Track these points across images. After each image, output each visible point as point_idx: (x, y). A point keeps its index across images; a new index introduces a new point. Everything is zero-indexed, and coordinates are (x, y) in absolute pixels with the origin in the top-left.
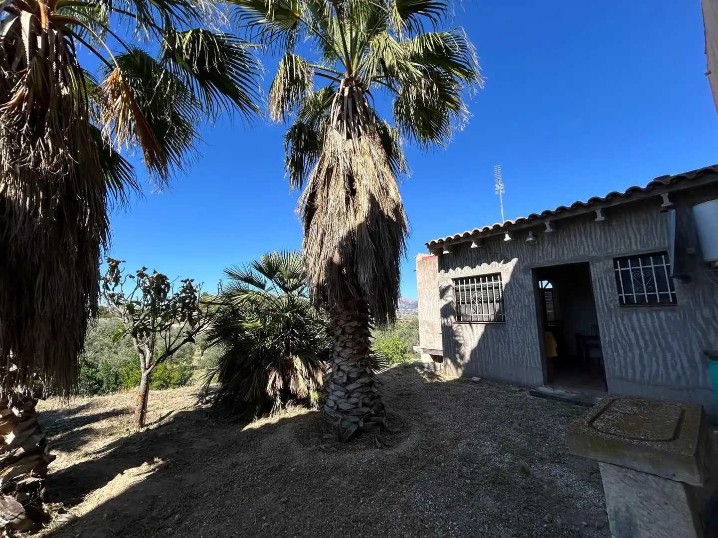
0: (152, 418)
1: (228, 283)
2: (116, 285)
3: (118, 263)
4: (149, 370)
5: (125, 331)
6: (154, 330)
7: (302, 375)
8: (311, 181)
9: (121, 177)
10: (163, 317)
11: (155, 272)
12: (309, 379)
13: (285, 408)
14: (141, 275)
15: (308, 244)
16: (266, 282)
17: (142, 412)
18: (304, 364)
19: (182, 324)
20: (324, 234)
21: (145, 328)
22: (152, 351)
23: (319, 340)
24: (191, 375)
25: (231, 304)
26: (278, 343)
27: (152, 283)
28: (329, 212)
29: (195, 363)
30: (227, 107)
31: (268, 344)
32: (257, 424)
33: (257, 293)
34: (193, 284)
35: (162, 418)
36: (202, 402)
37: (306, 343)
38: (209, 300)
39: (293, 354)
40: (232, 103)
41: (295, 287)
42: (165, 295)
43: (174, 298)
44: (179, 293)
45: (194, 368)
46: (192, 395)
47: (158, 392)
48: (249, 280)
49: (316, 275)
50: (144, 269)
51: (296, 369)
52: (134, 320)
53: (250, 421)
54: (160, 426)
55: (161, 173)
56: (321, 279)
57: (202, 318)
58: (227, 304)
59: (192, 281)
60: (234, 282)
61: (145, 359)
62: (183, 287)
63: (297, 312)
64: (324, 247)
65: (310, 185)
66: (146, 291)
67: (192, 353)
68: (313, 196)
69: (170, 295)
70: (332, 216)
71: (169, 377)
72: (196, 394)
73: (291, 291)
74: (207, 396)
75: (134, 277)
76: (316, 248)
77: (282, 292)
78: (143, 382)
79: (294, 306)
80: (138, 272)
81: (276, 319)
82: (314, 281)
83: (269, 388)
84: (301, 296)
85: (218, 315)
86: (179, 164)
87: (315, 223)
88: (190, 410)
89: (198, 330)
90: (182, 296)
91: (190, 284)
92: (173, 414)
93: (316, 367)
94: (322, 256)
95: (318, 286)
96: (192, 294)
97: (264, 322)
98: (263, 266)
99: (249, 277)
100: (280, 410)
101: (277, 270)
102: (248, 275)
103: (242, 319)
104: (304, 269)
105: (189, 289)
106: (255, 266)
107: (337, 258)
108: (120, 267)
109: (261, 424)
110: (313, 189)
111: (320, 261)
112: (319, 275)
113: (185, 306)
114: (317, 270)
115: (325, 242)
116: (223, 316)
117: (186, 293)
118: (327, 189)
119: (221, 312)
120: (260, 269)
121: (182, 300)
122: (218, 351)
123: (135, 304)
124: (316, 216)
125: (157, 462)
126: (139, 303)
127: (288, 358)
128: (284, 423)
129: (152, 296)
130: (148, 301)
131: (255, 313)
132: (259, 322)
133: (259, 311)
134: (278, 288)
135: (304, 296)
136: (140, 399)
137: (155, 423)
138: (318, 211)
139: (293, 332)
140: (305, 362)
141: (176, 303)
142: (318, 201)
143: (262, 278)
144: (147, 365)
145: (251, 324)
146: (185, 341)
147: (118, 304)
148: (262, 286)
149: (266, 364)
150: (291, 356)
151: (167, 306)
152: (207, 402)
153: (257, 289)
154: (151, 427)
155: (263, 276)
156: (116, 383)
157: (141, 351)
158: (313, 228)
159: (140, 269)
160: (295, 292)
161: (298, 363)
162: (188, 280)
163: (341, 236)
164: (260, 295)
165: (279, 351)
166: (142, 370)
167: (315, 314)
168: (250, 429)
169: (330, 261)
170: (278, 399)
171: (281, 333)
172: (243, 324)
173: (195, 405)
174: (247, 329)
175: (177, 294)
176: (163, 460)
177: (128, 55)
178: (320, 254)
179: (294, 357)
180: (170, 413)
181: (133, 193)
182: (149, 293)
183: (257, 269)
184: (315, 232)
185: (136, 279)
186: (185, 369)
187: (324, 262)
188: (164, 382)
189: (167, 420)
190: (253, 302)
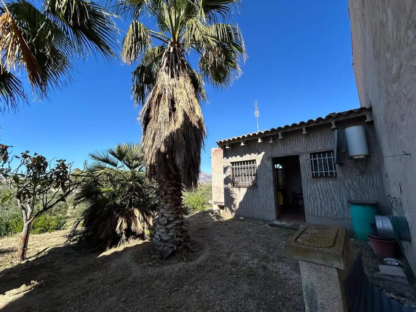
0: (31, 254)
1: (92, 163)
2: (4, 163)
3: (7, 147)
4: (30, 221)
5: (11, 194)
6: (34, 194)
7: (140, 220)
8: (148, 101)
9: (11, 88)
10: (42, 185)
11: (36, 154)
12: (144, 222)
13: (128, 241)
14: (25, 156)
15: (145, 140)
16: (118, 162)
17: (24, 250)
18: (141, 214)
19: (57, 190)
20: (155, 134)
21: (28, 192)
22: (32, 208)
23: (151, 198)
24: (65, 223)
25: (93, 176)
26: (124, 200)
27: (34, 162)
28: (159, 120)
29: (68, 214)
30: (93, 51)
31: (118, 202)
32: (108, 252)
33: (111, 169)
34: (65, 163)
35: (39, 253)
36: (70, 241)
37: (143, 200)
38: (78, 173)
39: (134, 208)
40: (96, 47)
41: (137, 166)
42: (44, 170)
43: (51, 172)
44: (55, 169)
45: (67, 217)
46: (63, 236)
47: (38, 235)
48: (106, 161)
49: (149, 159)
50: (27, 152)
51: (136, 217)
52: (18, 187)
53: (104, 250)
54: (37, 259)
55: (41, 88)
56: (152, 161)
57: (72, 185)
58: (90, 176)
59: (65, 161)
60: (96, 162)
61: (26, 213)
62: (58, 165)
63: (137, 181)
64: (155, 141)
65: (147, 103)
66: (29, 167)
67: (67, 207)
68: (149, 111)
69: (48, 170)
70: (160, 122)
71: (48, 225)
72: (66, 235)
73: (134, 168)
74: (74, 236)
75: (19, 158)
76: (150, 142)
77: (127, 169)
78: (25, 229)
80: (22, 154)
81: (123, 186)
82: (148, 162)
83: (117, 228)
84: (140, 171)
85: (84, 183)
86: (56, 83)
87: (150, 127)
88: (61, 246)
89: (68, 193)
90: (57, 170)
91: (63, 163)
92: (48, 250)
93: (148, 215)
94: (154, 147)
95: (150, 165)
96: (65, 169)
97: (115, 187)
98: (116, 152)
99: (106, 159)
100: (125, 243)
101: (125, 155)
102: (105, 157)
103: (100, 186)
104: (142, 154)
105: (63, 166)
106: (110, 152)
107: (163, 149)
108: (8, 150)
109: (111, 252)
110: (150, 105)
111: (152, 150)
112: (151, 159)
113: (59, 176)
114: (150, 155)
115: (156, 139)
116: (87, 184)
117: (59, 168)
118: (158, 106)
119: (86, 181)
120: (113, 154)
121: (57, 174)
122: (84, 206)
123: (19, 176)
124: (150, 123)
125: (33, 284)
126: (23, 176)
127: (131, 210)
128: (127, 251)
129: (33, 170)
130: (30, 174)
131: (109, 182)
132: (112, 188)
133: (112, 181)
134: (125, 166)
135: (142, 171)
136: (22, 241)
137: (34, 256)
138: (152, 120)
139: (134, 194)
140: (142, 212)
141: (51, 176)
142: (152, 113)
143: (115, 160)
144: (28, 218)
145: (106, 189)
146: (58, 201)
147: (5, 176)
148: (116, 165)
149: (117, 214)
150: (133, 208)
151: (46, 178)
152: (74, 240)
153: (111, 167)
154: (30, 260)
155: (116, 158)
156: (6, 230)
157: (23, 208)
158: (149, 130)
159: (24, 152)
160: (137, 169)
161: (137, 212)
162: (61, 160)
163: (165, 135)
164: (113, 170)
165: (125, 205)
166: (24, 221)
167: (148, 183)
168: (103, 256)
169: (158, 151)
170: (124, 236)
171: (126, 195)
172: (101, 189)
173: (65, 243)
174: (104, 192)
175: (53, 170)
176: (38, 282)
177: (18, 4)
178: (153, 146)
179: (135, 209)
180: (46, 249)
181: (20, 99)
182: (31, 168)
183: (111, 154)
184: (149, 132)
185: (21, 159)
186: (61, 219)
187: (155, 151)
188: (45, 228)
189: (43, 254)
190: (108, 175)
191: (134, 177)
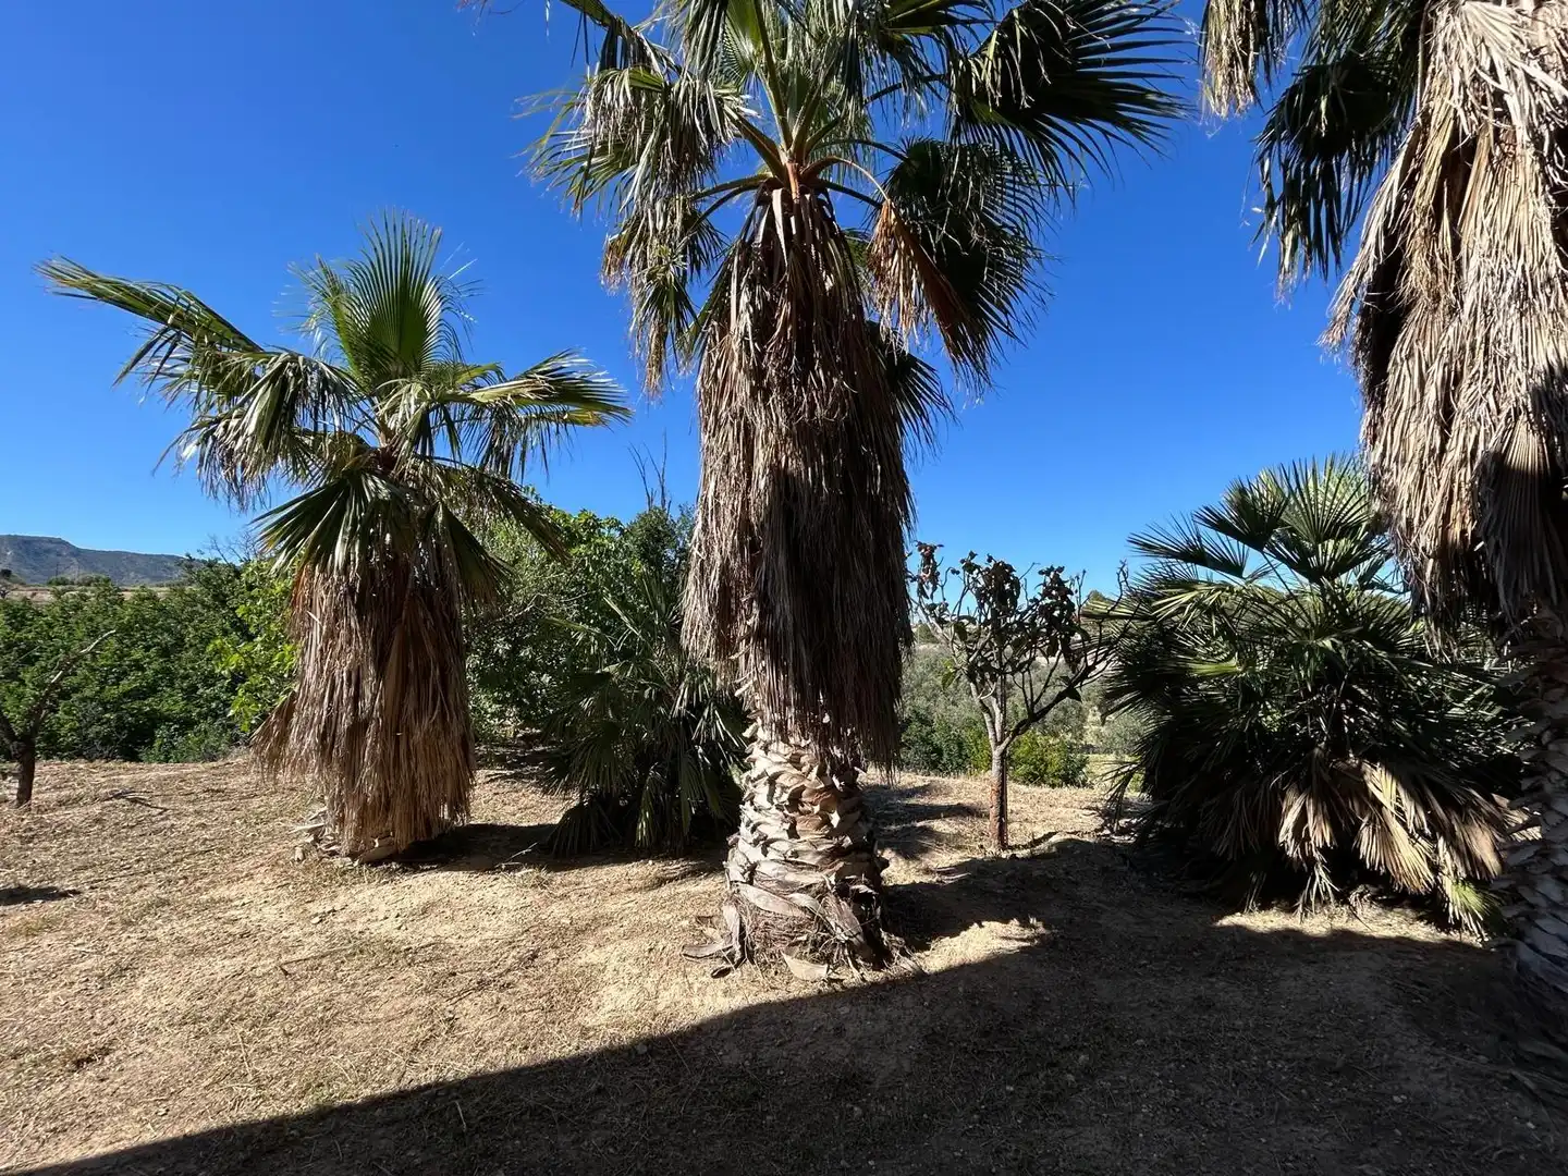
0: (1018, 834)
1: (1143, 569)
2: (934, 589)
3: (933, 549)
4: (1004, 744)
5: (957, 669)
6: (1002, 672)
7: (1404, 825)
8: (1377, 224)
9: (920, 396)
10: (1016, 645)
11: (990, 559)
12: (1433, 840)
13: (1346, 902)
14: (970, 567)
15: (1384, 431)
16: (1244, 557)
17: (1000, 821)
18: (1411, 795)
19: (1053, 660)
20: (1452, 383)
21: (987, 667)
22: (1003, 709)
23: (1458, 722)
24: (1084, 763)
25: (1154, 618)
26: (1301, 719)
27: (988, 583)
28: (1468, 301)
29: (1090, 739)
31: (1271, 719)
32: (1263, 921)
33: (1222, 587)
34: (1063, 576)
35: (1037, 842)
36: (1111, 829)
37: (1409, 728)
38: (1102, 608)
39: (1361, 757)
41: (1346, 563)
42: (1014, 603)
43: (1030, 608)
44: (1039, 598)
45: (1088, 748)
46: (1089, 808)
47: (1023, 788)
48: (1196, 555)
49: (1431, 520)
50: (972, 555)
51: (1380, 805)
52: (968, 651)
53: (1239, 907)
54: (1033, 858)
55: (975, 364)
56: (1456, 530)
57: (1090, 648)
58: (1145, 618)
59: (1061, 570)
60: (1157, 565)
61: (993, 723)
62: (1044, 584)
63: (1360, 636)
64: (1458, 422)
65: (1371, 240)
66: (981, 596)
67: (1081, 716)
68: (1391, 269)
69: (1022, 603)
70: (1486, 309)
71: (1042, 759)
72: (1097, 809)
73: (1332, 575)
74: (1121, 817)
75: (958, 573)
76: (1423, 434)
77: (1295, 581)
78: (996, 767)
79: (1348, 620)
80: (963, 561)
81: (1289, 655)
82: (1426, 539)
83: (1285, 834)
84: (1372, 586)
85: (1126, 641)
87: (1410, 356)
88: (1086, 838)
89: (1084, 676)
90: (1044, 603)
91: (1057, 576)
92: (1054, 839)
93: (1464, 811)
94: (1454, 455)
95: (1446, 554)
96: (1064, 598)
97: (1249, 662)
98: (1229, 515)
99: (1193, 547)
100: (1332, 907)
101: (1275, 521)
102: (1188, 541)
103: (1186, 653)
104: (1376, 506)
105: (1057, 588)
106: (1206, 521)
107: (1526, 448)
108: (937, 556)
109: (1270, 925)
110: (1391, 240)
111: (1445, 473)
112: (1446, 517)
113: (1053, 623)
114: (1436, 502)
115: (1462, 404)
116: (1138, 645)
117: (1051, 597)
118: (1453, 224)
119: (1132, 636)
120: (1221, 525)
121: (1046, 611)
122: (1135, 722)
123: (965, 621)
124: (1410, 331)
125: (1033, 926)
126: (972, 620)
127: (1341, 764)
128: (1350, 948)
129: (990, 605)
130: (986, 615)
131: (1221, 639)
132: (1234, 662)
133: (1231, 634)
134: (1283, 569)
135: (1384, 587)
136: (994, 797)
137: (1025, 847)
138: (1417, 312)
139: (1349, 693)
140: (1415, 786)
141: (1034, 618)
142: (1417, 275)
143: (1233, 547)
144: (998, 735)
145: (1212, 664)
146: (1061, 696)
147: (941, 622)
148: (1236, 569)
149: (1270, 773)
150: (1353, 760)
151: (1020, 623)
152: (1122, 832)
153: (1218, 577)
154: (1020, 854)
155: (1234, 542)
156: (960, 756)
157: (985, 708)
158: (1402, 375)
159: (966, 556)
160: (1349, 578)
161: (1382, 784)
162: (1052, 568)
163: (1541, 365)
164: (1231, 591)
165: (1309, 744)
166: (992, 743)
167: (1438, 645)
168: (1239, 928)
169: (1491, 467)
170: (1320, 872)
171: (1308, 695)
172: (1191, 665)
173: (1096, 831)
174: (1203, 678)
175: (1035, 600)
176: (1045, 926)
177: (901, 166)
178: (1443, 450)
179: (1367, 767)
180: (1050, 835)
181: (940, 417)
182: (987, 600)
183: (1213, 526)
184: (1410, 385)
185: (961, 575)
186: (1071, 750)
187: (1466, 475)
188: (1036, 769)
189: (1043, 846)
190: (1213, 610)
191: (1340, 616)
